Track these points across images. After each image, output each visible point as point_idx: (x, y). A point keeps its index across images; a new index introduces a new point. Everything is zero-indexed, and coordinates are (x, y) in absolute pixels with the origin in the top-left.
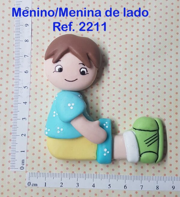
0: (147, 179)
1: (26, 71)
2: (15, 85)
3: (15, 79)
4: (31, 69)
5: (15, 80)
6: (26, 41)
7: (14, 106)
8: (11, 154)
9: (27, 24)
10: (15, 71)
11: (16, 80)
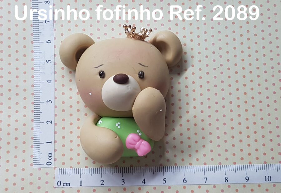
0: (211, 169)
2: (35, 59)
3: (34, 51)
4: (55, 38)
5: (34, 53)
7: (35, 85)
8: (34, 147)
10: (34, 41)
11: (36, 53)
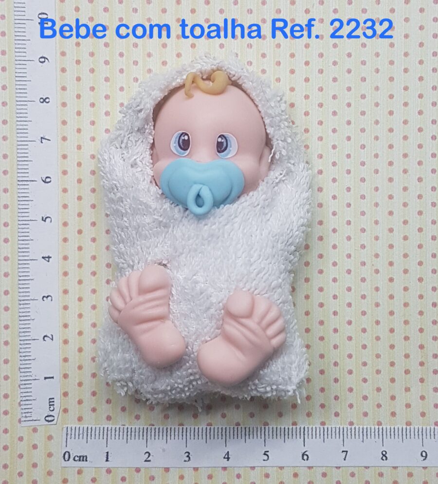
1: (47, 178)
6: (42, 100)
9: (44, 58)
